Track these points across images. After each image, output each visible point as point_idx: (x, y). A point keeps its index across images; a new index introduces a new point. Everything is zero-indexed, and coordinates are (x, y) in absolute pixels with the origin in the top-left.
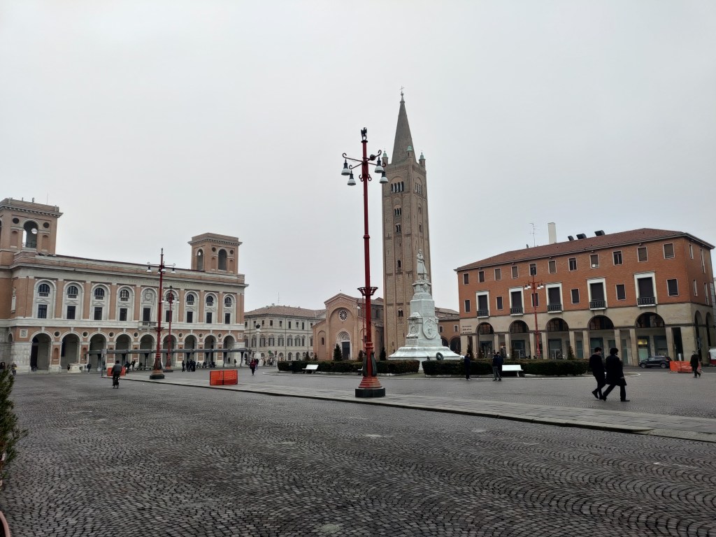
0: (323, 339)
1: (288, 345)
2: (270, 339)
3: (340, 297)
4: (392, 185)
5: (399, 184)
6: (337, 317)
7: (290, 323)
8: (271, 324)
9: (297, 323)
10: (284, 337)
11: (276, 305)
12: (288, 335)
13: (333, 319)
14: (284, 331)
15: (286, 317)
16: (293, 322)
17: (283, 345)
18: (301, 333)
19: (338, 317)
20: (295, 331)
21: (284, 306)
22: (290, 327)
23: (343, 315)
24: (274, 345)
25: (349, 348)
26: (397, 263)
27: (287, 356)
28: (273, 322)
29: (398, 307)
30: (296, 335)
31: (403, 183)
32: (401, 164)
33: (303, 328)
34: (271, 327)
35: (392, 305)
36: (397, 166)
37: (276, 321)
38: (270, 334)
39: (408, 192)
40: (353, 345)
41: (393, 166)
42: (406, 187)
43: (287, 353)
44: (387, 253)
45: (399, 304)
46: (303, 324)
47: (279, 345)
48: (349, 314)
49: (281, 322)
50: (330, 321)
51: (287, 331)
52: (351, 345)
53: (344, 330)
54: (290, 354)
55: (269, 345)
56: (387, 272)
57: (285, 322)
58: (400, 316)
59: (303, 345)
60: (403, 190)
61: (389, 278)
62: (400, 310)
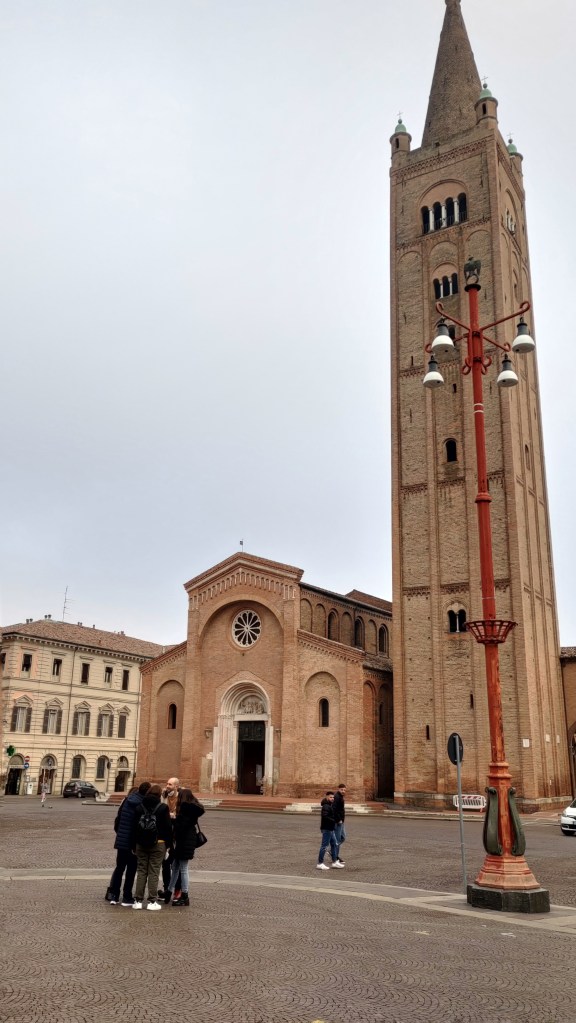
0: (173, 708)
1: (75, 732)
2: (16, 710)
3: (240, 564)
4: (425, 211)
5: (450, 204)
6: (226, 631)
7: (86, 668)
8: (27, 664)
9: (109, 670)
10: (64, 708)
11: (56, 618)
12: (76, 701)
13: (210, 640)
14: (66, 690)
15: (76, 648)
16: (97, 667)
17: (58, 731)
18: (120, 700)
19: (228, 632)
20: (101, 693)
21: (80, 625)
22: (85, 678)
23: (247, 628)
24: (27, 729)
25: (261, 746)
26: (442, 448)
27: (69, 764)
28: (34, 662)
29: (447, 598)
30: (102, 704)
31: (463, 199)
32: (458, 143)
33: (125, 686)
34: (25, 674)
35: (422, 591)
36: (443, 149)
37: (43, 658)
38: (16, 696)
39: (484, 220)
40: (278, 733)
41: (430, 153)
42: (475, 207)
43: (71, 756)
44: (405, 420)
45: (451, 588)
46: (126, 673)
47: (45, 730)
48: (266, 625)
49: (58, 663)
50: (200, 647)
51: (75, 691)
52: (270, 731)
53: (247, 678)
54: (78, 761)
55: (13, 728)
56: (404, 483)
57: (72, 663)
58: (453, 629)
59: (122, 734)
60: (463, 217)
61: (415, 501)
62: (456, 608)
